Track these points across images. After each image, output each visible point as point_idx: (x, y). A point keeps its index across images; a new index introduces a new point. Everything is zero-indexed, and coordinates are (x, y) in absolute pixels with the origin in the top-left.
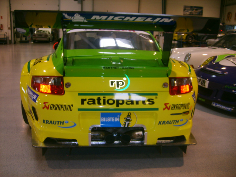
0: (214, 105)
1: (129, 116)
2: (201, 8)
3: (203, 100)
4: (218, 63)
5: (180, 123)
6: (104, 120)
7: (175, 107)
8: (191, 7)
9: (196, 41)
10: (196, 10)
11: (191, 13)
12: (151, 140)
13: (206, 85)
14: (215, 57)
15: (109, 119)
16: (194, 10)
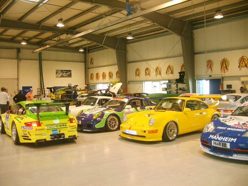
0: (84, 130)
1: (60, 130)
2: (70, 71)
3: (80, 130)
4: (84, 113)
5: (74, 131)
6: (53, 132)
7: (72, 126)
8: (62, 71)
9: (69, 99)
10: (66, 73)
11: (62, 75)
12: (67, 137)
13: (80, 123)
14: (83, 111)
15: (54, 132)
16: (65, 73)
